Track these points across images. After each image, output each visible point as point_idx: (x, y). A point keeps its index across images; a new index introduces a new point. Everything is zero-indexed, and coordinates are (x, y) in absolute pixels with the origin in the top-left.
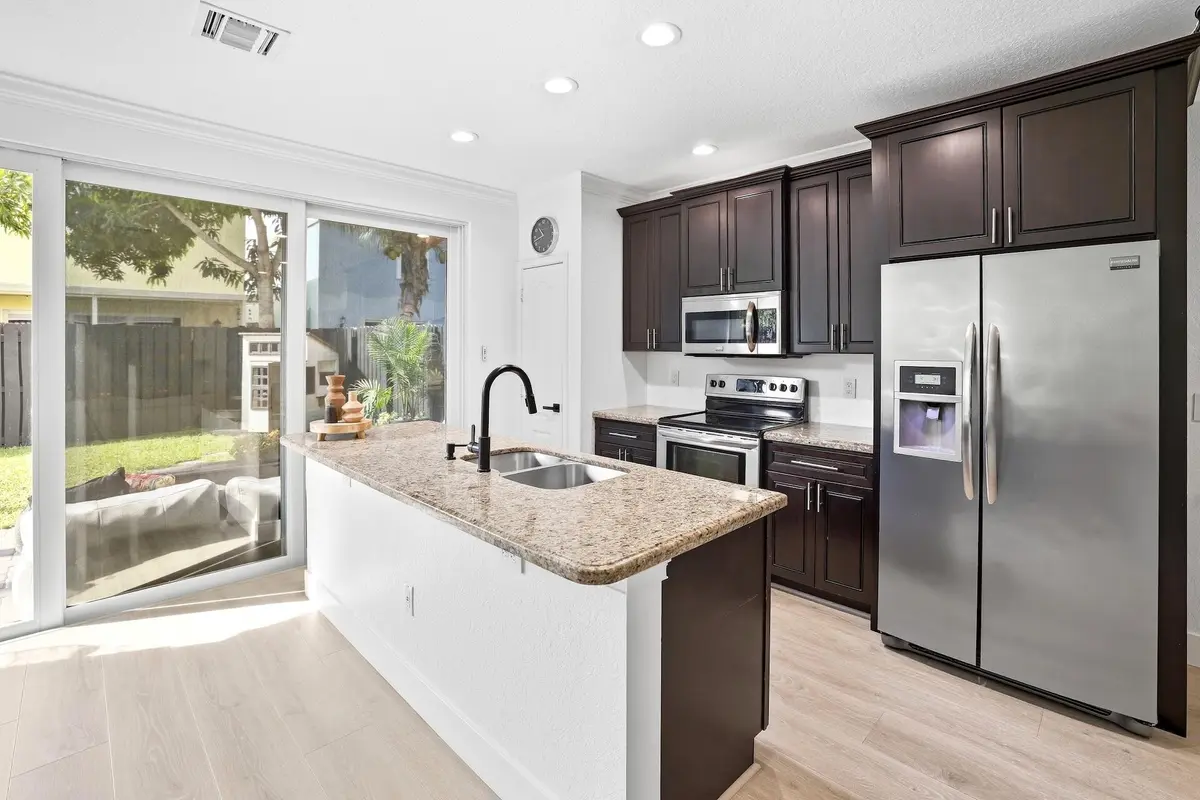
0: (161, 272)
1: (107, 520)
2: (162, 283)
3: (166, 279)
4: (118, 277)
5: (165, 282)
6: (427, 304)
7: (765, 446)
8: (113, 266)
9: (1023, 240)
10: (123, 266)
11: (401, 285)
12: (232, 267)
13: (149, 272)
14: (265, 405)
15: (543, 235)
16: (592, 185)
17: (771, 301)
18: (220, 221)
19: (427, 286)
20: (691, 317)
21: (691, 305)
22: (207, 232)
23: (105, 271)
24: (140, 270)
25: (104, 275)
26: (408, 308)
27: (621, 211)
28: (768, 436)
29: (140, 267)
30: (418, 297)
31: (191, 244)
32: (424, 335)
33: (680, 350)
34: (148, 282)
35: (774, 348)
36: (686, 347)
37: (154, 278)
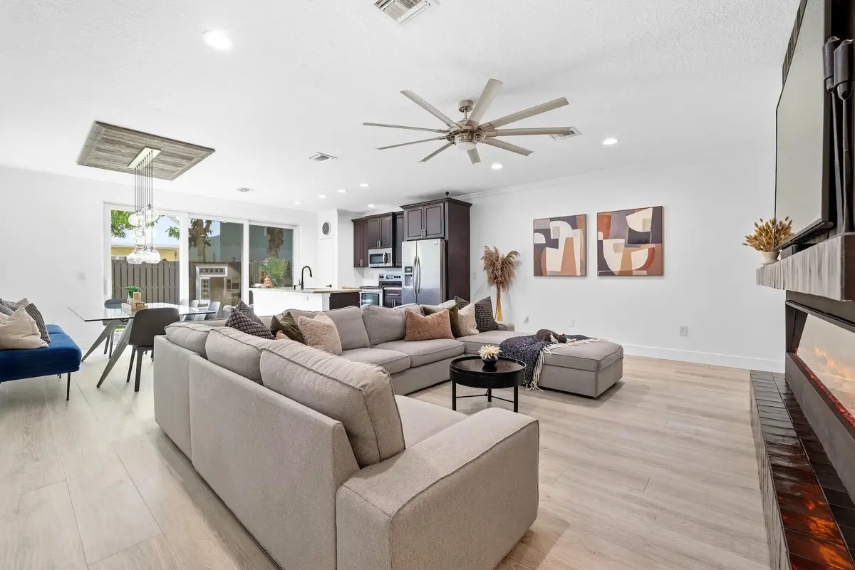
6: (282, 251)
7: (384, 291)
9: (428, 237)
11: (269, 241)
14: (208, 297)
15: (326, 229)
16: (342, 213)
17: (389, 251)
19: (282, 241)
20: (372, 256)
21: (371, 252)
26: (273, 253)
27: (352, 220)
28: (385, 289)
30: (278, 247)
32: (283, 264)
33: (368, 266)
35: (390, 264)
36: (370, 265)
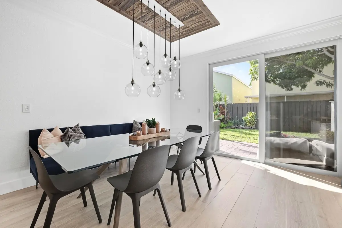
0: (304, 87)
1: (275, 142)
2: (304, 90)
3: (305, 88)
4: (292, 90)
5: (305, 89)
8: (290, 87)
10: (293, 87)
12: (328, 80)
13: (300, 87)
18: (323, 67)
22: (318, 72)
23: (288, 89)
24: (297, 87)
25: (288, 90)
29: (297, 86)
31: (314, 77)
34: (300, 90)
37: (302, 89)
